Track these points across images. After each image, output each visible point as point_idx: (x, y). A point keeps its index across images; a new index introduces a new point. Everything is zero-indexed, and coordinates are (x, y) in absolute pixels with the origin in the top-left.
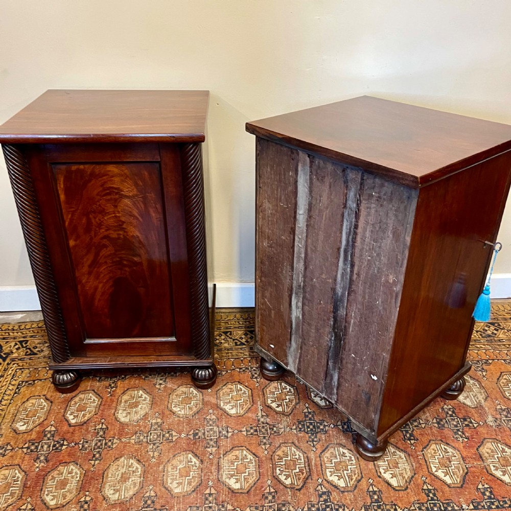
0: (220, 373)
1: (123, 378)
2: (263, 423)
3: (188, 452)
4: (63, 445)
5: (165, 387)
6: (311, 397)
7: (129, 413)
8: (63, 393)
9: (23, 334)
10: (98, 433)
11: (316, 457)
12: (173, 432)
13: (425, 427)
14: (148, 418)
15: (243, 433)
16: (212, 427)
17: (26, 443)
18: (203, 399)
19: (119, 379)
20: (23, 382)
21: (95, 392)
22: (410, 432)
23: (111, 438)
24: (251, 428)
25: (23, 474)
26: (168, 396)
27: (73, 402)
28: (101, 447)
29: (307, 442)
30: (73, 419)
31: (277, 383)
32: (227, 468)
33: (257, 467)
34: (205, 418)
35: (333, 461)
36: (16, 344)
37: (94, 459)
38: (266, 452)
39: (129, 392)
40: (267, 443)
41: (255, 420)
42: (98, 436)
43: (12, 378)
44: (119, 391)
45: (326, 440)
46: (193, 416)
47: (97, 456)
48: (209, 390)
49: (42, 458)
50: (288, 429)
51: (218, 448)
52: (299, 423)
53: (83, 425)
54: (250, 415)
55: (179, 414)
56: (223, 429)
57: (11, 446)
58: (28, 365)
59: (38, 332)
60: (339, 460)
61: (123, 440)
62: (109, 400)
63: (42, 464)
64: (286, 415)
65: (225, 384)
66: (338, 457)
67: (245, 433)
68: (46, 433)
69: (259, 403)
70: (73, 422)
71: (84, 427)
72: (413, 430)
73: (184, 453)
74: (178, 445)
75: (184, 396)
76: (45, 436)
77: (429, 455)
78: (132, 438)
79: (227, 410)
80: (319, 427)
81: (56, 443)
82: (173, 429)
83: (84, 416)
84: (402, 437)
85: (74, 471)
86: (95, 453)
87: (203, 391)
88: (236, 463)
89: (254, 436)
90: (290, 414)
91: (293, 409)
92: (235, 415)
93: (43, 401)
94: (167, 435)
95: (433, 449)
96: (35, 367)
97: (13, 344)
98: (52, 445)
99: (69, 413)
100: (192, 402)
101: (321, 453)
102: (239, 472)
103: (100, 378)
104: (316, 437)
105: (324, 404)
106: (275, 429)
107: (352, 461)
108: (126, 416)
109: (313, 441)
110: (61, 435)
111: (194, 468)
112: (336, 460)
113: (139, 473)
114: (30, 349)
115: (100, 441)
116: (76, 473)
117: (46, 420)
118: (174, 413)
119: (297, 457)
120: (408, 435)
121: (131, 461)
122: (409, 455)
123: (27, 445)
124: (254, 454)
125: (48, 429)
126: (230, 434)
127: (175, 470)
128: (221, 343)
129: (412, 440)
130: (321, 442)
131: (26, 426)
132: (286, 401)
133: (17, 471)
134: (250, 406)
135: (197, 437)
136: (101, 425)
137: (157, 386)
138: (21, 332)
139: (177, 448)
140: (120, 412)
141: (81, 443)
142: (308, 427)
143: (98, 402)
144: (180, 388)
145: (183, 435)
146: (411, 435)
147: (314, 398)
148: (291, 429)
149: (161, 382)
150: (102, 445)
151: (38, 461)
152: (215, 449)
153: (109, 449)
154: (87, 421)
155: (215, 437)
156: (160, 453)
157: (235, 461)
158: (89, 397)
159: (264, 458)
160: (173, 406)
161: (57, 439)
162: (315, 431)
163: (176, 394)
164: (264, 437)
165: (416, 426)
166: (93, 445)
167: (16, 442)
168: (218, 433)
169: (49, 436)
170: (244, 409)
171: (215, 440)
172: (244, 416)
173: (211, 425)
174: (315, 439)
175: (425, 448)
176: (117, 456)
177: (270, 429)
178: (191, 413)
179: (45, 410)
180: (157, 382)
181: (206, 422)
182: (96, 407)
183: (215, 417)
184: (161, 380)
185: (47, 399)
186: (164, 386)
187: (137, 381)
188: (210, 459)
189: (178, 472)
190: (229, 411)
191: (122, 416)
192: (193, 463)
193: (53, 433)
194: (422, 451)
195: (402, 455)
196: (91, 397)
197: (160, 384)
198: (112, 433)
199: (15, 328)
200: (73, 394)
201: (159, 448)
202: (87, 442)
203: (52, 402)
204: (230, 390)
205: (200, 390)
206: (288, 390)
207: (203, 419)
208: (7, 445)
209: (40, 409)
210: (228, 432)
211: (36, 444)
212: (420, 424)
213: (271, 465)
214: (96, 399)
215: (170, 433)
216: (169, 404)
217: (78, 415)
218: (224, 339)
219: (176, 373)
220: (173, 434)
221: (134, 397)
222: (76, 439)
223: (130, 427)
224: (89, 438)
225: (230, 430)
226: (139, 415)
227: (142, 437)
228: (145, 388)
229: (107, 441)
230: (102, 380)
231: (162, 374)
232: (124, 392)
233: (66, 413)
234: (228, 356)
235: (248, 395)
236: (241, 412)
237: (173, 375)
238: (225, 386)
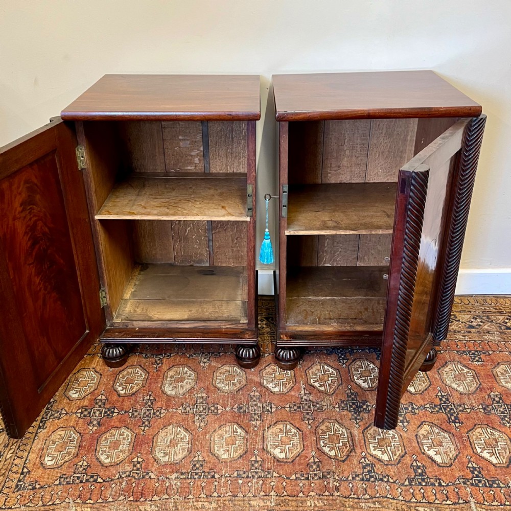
0: (263, 355)
1: (168, 356)
2: (306, 400)
3: (233, 424)
4: (113, 412)
5: (210, 365)
6: (354, 380)
7: (176, 387)
8: (111, 367)
10: (146, 403)
11: (359, 433)
12: (218, 406)
13: (470, 412)
14: (193, 392)
15: (286, 409)
16: (256, 403)
17: (79, 409)
18: (246, 377)
19: (164, 357)
21: (141, 367)
22: (455, 415)
23: (158, 409)
24: (295, 405)
25: (79, 435)
26: (212, 374)
27: (121, 376)
28: (150, 416)
29: (350, 419)
31: (320, 365)
32: (272, 439)
33: (301, 440)
34: (249, 394)
35: (376, 438)
37: (144, 425)
38: (310, 427)
39: (174, 369)
40: (311, 418)
41: (298, 398)
42: (147, 406)
44: (165, 367)
45: (369, 418)
46: (237, 392)
47: (147, 423)
48: (253, 370)
49: (95, 422)
50: (331, 408)
51: (263, 421)
52: (342, 402)
53: (132, 396)
54: (293, 393)
55: (224, 390)
56: (267, 405)
57: (66, 411)
60: (382, 437)
61: (171, 410)
62: (155, 375)
63: (96, 428)
64: (329, 395)
65: (269, 365)
66: (381, 434)
67: (288, 409)
68: (98, 401)
69: (302, 382)
70: (122, 392)
71: (133, 398)
72: (458, 414)
73: (230, 424)
74: (224, 417)
75: (227, 374)
76: (97, 403)
77: (474, 437)
78: (178, 409)
79: (270, 388)
80: (361, 407)
81: (107, 410)
82: (218, 403)
83: (132, 388)
84: (447, 419)
85: (126, 433)
86: (144, 421)
87: (246, 370)
88: (280, 436)
89: (297, 413)
90: (333, 394)
92: (278, 393)
93: (93, 373)
94: (213, 408)
95: (479, 433)
98: (103, 412)
99: (118, 384)
100: (236, 380)
101: (364, 430)
102: (283, 443)
103: (146, 355)
104: (359, 415)
105: (367, 386)
106: (318, 406)
107: (396, 438)
108: (172, 390)
109: (356, 419)
110: (112, 403)
111: (240, 438)
112: (379, 437)
113: (187, 440)
115: (148, 410)
116: (128, 436)
117: (96, 389)
118: (218, 389)
119: (341, 432)
120: (453, 418)
121: (179, 429)
122: (453, 435)
123: (80, 411)
124: (298, 428)
125: (100, 397)
126: (273, 410)
127: (221, 439)
128: (263, 327)
129: (457, 423)
130: (364, 420)
131: (78, 394)
132: (328, 382)
133: (72, 432)
134: (293, 385)
135: (242, 411)
136: (149, 396)
137: (202, 364)
139: (222, 421)
140: (167, 385)
141: (131, 411)
142: (351, 406)
143: (145, 376)
144: (224, 366)
146: (456, 418)
147: (357, 381)
148: (334, 408)
149: (205, 360)
150: (150, 414)
151: (92, 425)
152: (260, 422)
153: (157, 418)
154: (136, 392)
155: (259, 412)
156: (207, 424)
157: (279, 433)
158: (136, 371)
159: (308, 432)
160: (217, 382)
161: (107, 406)
162: (358, 410)
163: (220, 371)
164: (308, 414)
165: (460, 411)
166: (142, 413)
167: (70, 407)
168: (262, 408)
169: (100, 403)
170: (287, 388)
171: (259, 414)
172: (287, 394)
173: (254, 401)
174: (359, 418)
175: (470, 431)
176: (165, 424)
177: (313, 406)
178: (235, 389)
179: (95, 381)
180: (201, 361)
181: (249, 398)
182: (143, 381)
183: (258, 394)
184: (205, 358)
185: (97, 372)
186: (208, 364)
187: (182, 359)
188: (255, 431)
189: (224, 440)
190: (272, 389)
191: (168, 390)
192: (239, 433)
193: (103, 401)
194: (467, 434)
195: (446, 435)
196: (138, 371)
197: (205, 363)
198: (160, 403)
200: (121, 368)
201: (205, 419)
202: (136, 411)
203: (101, 375)
204: (272, 370)
205: (243, 369)
206: (331, 372)
207: (247, 395)
208: (62, 410)
209: (90, 380)
210: (271, 407)
211: (89, 410)
212: (465, 409)
213: (315, 438)
214: (143, 373)
215: (215, 406)
216: (214, 381)
217: (126, 387)
218: (266, 324)
219: (219, 353)
220: (219, 408)
221: (179, 373)
222: (126, 408)
223: (176, 400)
224: (138, 407)
225: (273, 406)
226: (185, 389)
227: (188, 409)
228: (190, 365)
229: (155, 411)
230: (148, 357)
231: (206, 353)
232: (169, 369)
233: (115, 385)
234: (271, 339)
235: (291, 375)
236: (284, 390)
237: (217, 355)
238: (268, 367)
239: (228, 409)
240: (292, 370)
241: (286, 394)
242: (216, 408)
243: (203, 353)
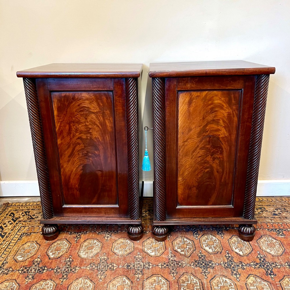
0: (145, 232)
1: (85, 233)
2: (172, 261)
3: (123, 276)
4: (44, 270)
5: (111, 238)
6: (203, 247)
7: (87, 253)
8: (47, 240)
9: (28, 208)
10: (67, 263)
11: (207, 282)
12: (114, 264)
13: (280, 268)
14: (99, 256)
15: (159, 266)
16: (139, 262)
17: (21, 268)
18: (134, 246)
19: (82, 234)
20: (24, 233)
21: (67, 240)
22: (270, 270)
23: (74, 267)
24: (165, 264)
25: (18, 285)
26: (112, 244)
27: (53, 246)
28: (68, 271)
29: (201, 273)
30: (52, 255)
31: (182, 238)
32: (148, 286)
33: (169, 287)
34: (135, 257)
35: (219, 285)
36: (23, 213)
37: (63, 278)
38: (174, 278)
39: (88, 241)
40: (175, 272)
41: (167, 259)
42: (67, 265)
43: (18, 231)
44: (82, 240)
45: (213, 272)
46: (127, 255)
47: (65, 277)
48: (138, 241)
49: (30, 277)
50: (188, 265)
51: (143, 274)
52: (196, 262)
53: (58, 258)
54: (163, 256)
55: (119, 254)
56: (146, 264)
57: (12, 269)
58: (28, 224)
59: (36, 207)
60: (223, 285)
61: (82, 268)
62: (75, 245)
63: (30, 280)
64: (187, 257)
65: (149, 238)
66: (222, 283)
67: (160, 267)
68: (35, 262)
69: (169, 249)
70: (52, 256)
71: (59, 260)
72: (272, 269)
73: (121, 277)
74: (117, 272)
75: (122, 244)
76: (34, 264)
77: (284, 284)
78: (88, 267)
79: (149, 253)
80: (208, 265)
81: (40, 268)
82: (114, 262)
83: (59, 253)
84: (265, 272)
85: (50, 284)
86: (64, 275)
87: (134, 242)
88: (154, 284)
89: (166, 269)
90: (190, 256)
91: (191, 254)
92: (154, 256)
93: (35, 244)
94: (110, 266)
95: (287, 281)
96: (32, 226)
97: (21, 213)
98: (37, 270)
99: (50, 251)
100: (127, 248)
101: (211, 280)
103: (71, 232)
104: (207, 270)
105: (211, 251)
106: (180, 264)
107: (232, 286)
108: (85, 254)
109: (205, 272)
110: (44, 264)
111: (127, 286)
112: (221, 285)
113: (91, 288)
114: (30, 216)
115: (67, 268)
116: (51, 285)
117: (35, 254)
118: (115, 254)
119: (195, 282)
120: (269, 272)
121: (86, 280)
122: (270, 283)
123: (22, 269)
124: (166, 279)
125: (36, 260)
126: (150, 267)
127: (114, 287)
128: (146, 216)
129: (272, 275)
130: (210, 274)
131: (22, 258)
132: (187, 249)
133: (14, 283)
134: (164, 251)
135: (129, 268)
136: (69, 259)
137: (106, 238)
138: (26, 207)
139: (115, 274)
140: (82, 252)
141: (56, 269)
142: (202, 264)
143: (68, 246)
144: (120, 239)
145: (120, 266)
146: (271, 272)
147: (205, 248)
148: (190, 265)
149: (108, 236)
150: (68, 270)
151: (28, 278)
152: (141, 275)
153: (73, 273)
154: (61, 256)
155: (141, 269)
156: (105, 277)
157: (153, 283)
158: (63, 243)
159: (173, 282)
160: (115, 249)
161: (41, 266)
162: (206, 267)
164: (173, 269)
165: (274, 267)
166: (63, 270)
167: (16, 267)
168: (143, 266)
169: (36, 264)
170: (160, 253)
173: (138, 261)
174: (207, 272)
175: (281, 280)
176: (77, 277)
177: (177, 264)
178: (126, 253)
179: (35, 249)
180: (105, 236)
181: (135, 260)
182: (67, 249)
183: (141, 257)
184: (108, 234)
185: (37, 244)
186: (110, 238)
187: (94, 235)
188: (138, 281)
189: (116, 288)
190: (150, 253)
191: (83, 255)
192: (126, 283)
193: (38, 262)
194: (279, 282)
195: (266, 283)
196: (64, 243)
197: (108, 237)
198: (75, 263)
199: (23, 205)
200: (54, 241)
201: (105, 273)
202: (59, 269)
203: (40, 245)
204: (151, 242)
205: (132, 241)
206: (188, 242)
207: (134, 257)
208: (10, 268)
209: (32, 248)
210: (149, 265)
211: (28, 268)
212: (277, 266)
213: (177, 286)
214: (67, 244)
215: (112, 264)
216: (113, 248)
217: (55, 253)
218: (148, 214)
219: (118, 231)
220: (114, 266)
221: (91, 243)
222: (53, 266)
223: (87, 261)
224: (61, 266)
225: (150, 265)
226: (93, 254)
227: (94, 267)
228: (98, 239)
229: (72, 268)
230: (72, 234)
231: (109, 231)
232: (84, 241)
233: (48, 251)
234: (151, 223)
235: (163, 244)
236: (158, 254)
237: (116, 232)
238: (148, 240)
239: (120, 267)
240: (164, 241)
241: (159, 256)
243: (107, 231)
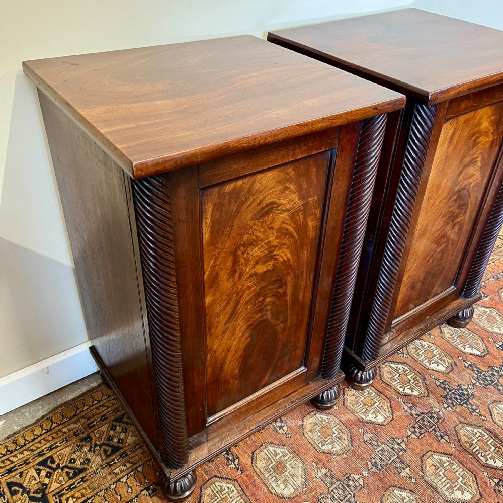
2: (418, 415)
3: (390, 490)
5: (289, 428)
6: (428, 367)
7: (286, 481)
12: (352, 475)
14: (311, 475)
15: (412, 436)
16: (381, 448)
18: (339, 420)
21: (218, 478)
24: (415, 428)
26: (304, 438)
29: (472, 414)
31: (386, 366)
32: (440, 483)
33: (461, 465)
34: (364, 442)
38: (453, 445)
39: (258, 456)
40: (442, 434)
41: (409, 416)
44: (245, 460)
45: (481, 403)
46: (351, 445)
48: (336, 407)
50: (443, 410)
52: (446, 398)
54: (398, 414)
55: (336, 451)
56: (392, 444)
62: (245, 479)
64: (427, 396)
67: (414, 436)
69: (394, 396)
74: (372, 487)
75: (319, 429)
79: (373, 420)
80: (463, 394)
82: (347, 472)
87: (330, 411)
88: (441, 474)
89: (425, 435)
90: (428, 393)
91: (426, 387)
92: (387, 422)
94: (351, 483)
100: (333, 430)
101: (492, 419)
102: (453, 481)
104: (472, 405)
105: (444, 368)
106: (434, 416)
108: (286, 487)
109: (474, 410)
114: (68, 467)
118: (330, 454)
119: (479, 434)
124: (445, 454)
126: (405, 446)
130: (481, 408)
132: (412, 382)
134: (389, 404)
135: (379, 467)
137: (279, 431)
139: (375, 493)
140: (274, 485)
142: (456, 399)
143: (236, 488)
144: (305, 420)
145: (364, 472)
147: (431, 366)
148: (445, 408)
152: (409, 469)
155: (396, 458)
157: (437, 472)
158: (220, 488)
159: (457, 453)
160: (320, 446)
162: (465, 399)
163: (308, 429)
164: (435, 430)
168: (393, 451)
170: (387, 410)
171: (399, 460)
172: (395, 418)
173: (378, 446)
177: (430, 418)
178: (346, 443)
180: (274, 427)
181: (370, 446)
183: (371, 435)
187: (253, 438)
188: (416, 483)
190: (376, 420)
191: (282, 490)
192: (407, 499)
197: (280, 427)
204: (354, 397)
206: (402, 369)
210: (399, 444)
213: (470, 456)
215: (350, 478)
216: (314, 445)
220: (356, 478)
226: (300, 477)
228: (270, 441)
232: (252, 459)
235: (375, 393)
236: (388, 415)
238: (346, 396)
241: (393, 418)
242: (354, 481)
